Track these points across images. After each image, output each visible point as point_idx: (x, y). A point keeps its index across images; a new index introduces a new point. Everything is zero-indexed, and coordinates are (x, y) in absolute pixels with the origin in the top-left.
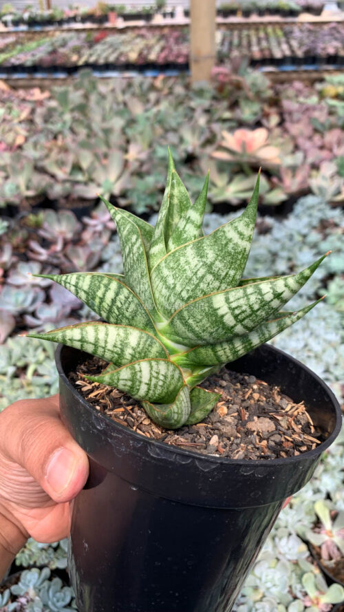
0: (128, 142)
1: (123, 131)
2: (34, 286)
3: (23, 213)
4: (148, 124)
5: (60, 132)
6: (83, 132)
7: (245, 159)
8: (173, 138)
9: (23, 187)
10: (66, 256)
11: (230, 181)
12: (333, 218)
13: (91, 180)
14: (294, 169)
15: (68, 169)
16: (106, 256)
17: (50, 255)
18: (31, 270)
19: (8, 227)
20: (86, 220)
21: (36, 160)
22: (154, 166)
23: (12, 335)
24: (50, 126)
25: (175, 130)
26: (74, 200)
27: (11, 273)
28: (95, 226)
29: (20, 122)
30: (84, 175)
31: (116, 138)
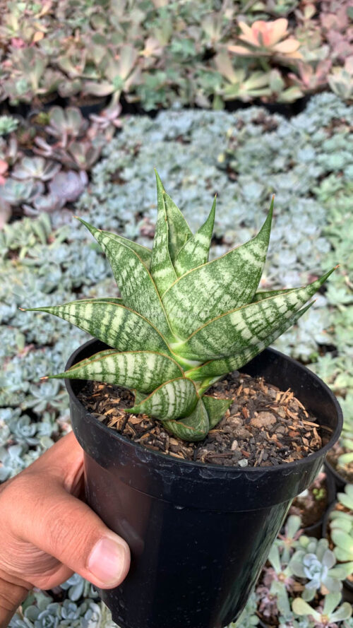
0: (146, 38)
1: (142, 25)
2: (37, 179)
3: (35, 111)
4: (169, 16)
5: (79, 28)
6: (101, 26)
7: (263, 53)
8: (194, 32)
9: (35, 85)
10: (69, 153)
11: (247, 78)
12: (344, 116)
13: (105, 78)
14: (315, 65)
15: (82, 66)
16: (106, 152)
17: (54, 151)
18: (35, 165)
19: (18, 125)
20: (94, 117)
21: (50, 57)
22: (168, 62)
23: (10, 222)
24: (70, 22)
25: (198, 24)
26: (85, 98)
27: (16, 167)
28: (101, 124)
29: (41, 18)
30: (98, 73)
31: (134, 33)
